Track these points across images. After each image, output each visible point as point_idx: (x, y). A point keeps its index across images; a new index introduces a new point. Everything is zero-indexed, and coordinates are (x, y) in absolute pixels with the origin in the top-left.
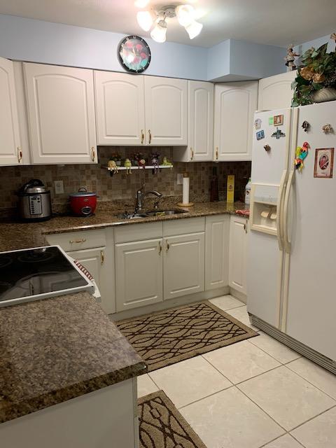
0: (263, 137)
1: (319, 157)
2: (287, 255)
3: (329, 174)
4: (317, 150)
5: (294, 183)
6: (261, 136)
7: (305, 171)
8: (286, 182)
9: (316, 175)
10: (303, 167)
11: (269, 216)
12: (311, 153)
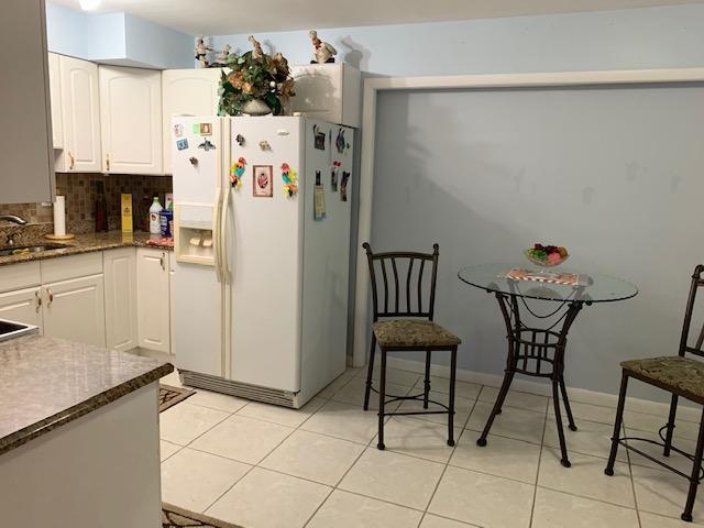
0: (186, 147)
1: (257, 174)
2: (227, 287)
3: (269, 193)
4: (254, 167)
5: (230, 202)
6: (183, 145)
7: (243, 190)
8: (221, 202)
9: (255, 194)
10: (240, 185)
11: (201, 243)
12: (248, 169)
